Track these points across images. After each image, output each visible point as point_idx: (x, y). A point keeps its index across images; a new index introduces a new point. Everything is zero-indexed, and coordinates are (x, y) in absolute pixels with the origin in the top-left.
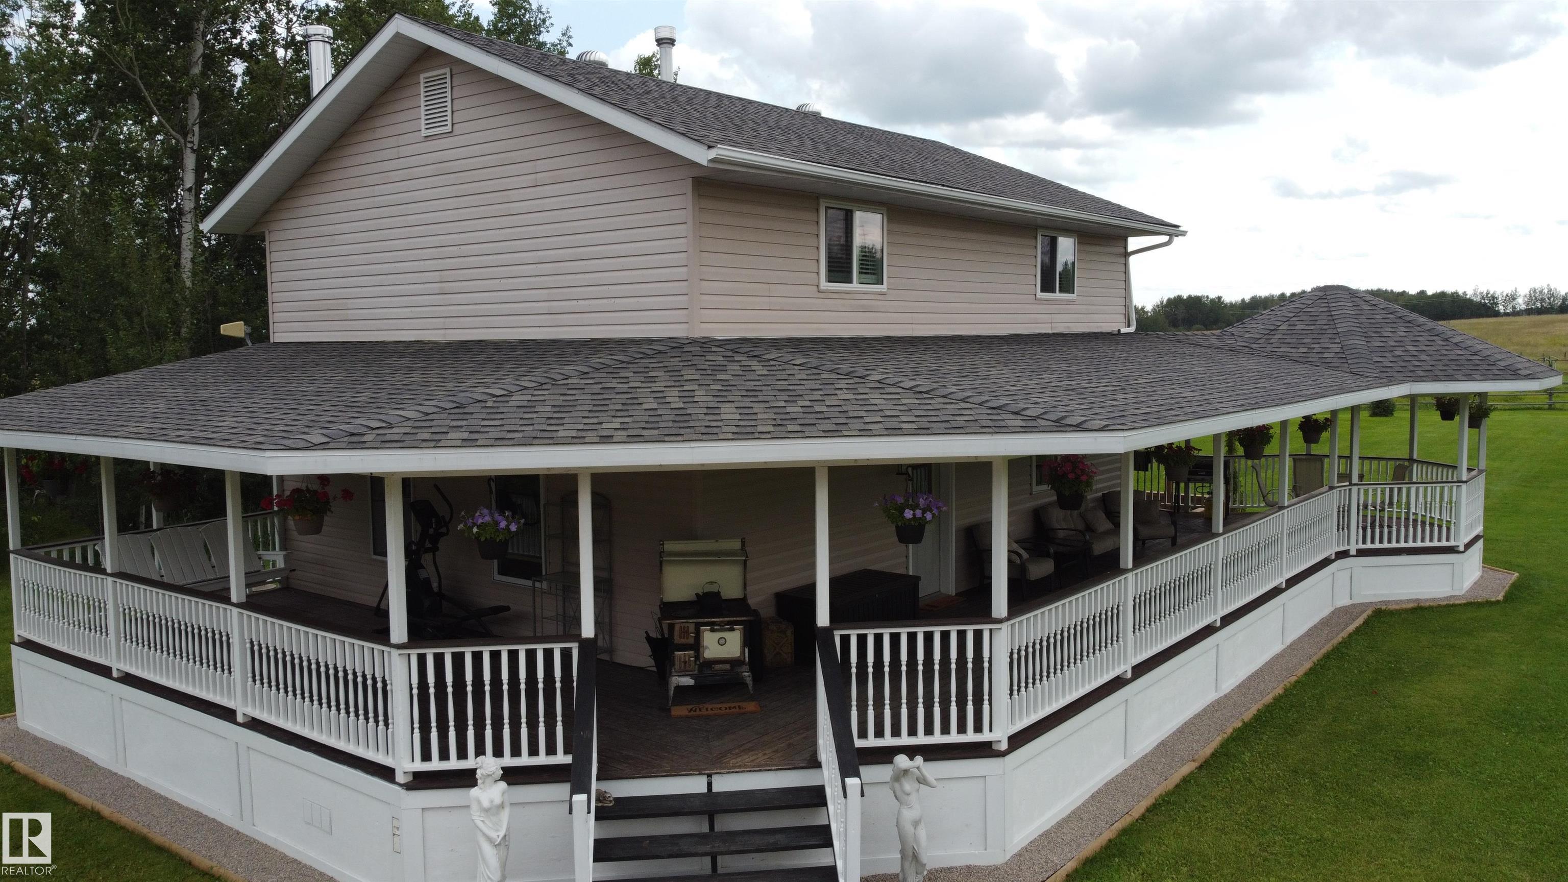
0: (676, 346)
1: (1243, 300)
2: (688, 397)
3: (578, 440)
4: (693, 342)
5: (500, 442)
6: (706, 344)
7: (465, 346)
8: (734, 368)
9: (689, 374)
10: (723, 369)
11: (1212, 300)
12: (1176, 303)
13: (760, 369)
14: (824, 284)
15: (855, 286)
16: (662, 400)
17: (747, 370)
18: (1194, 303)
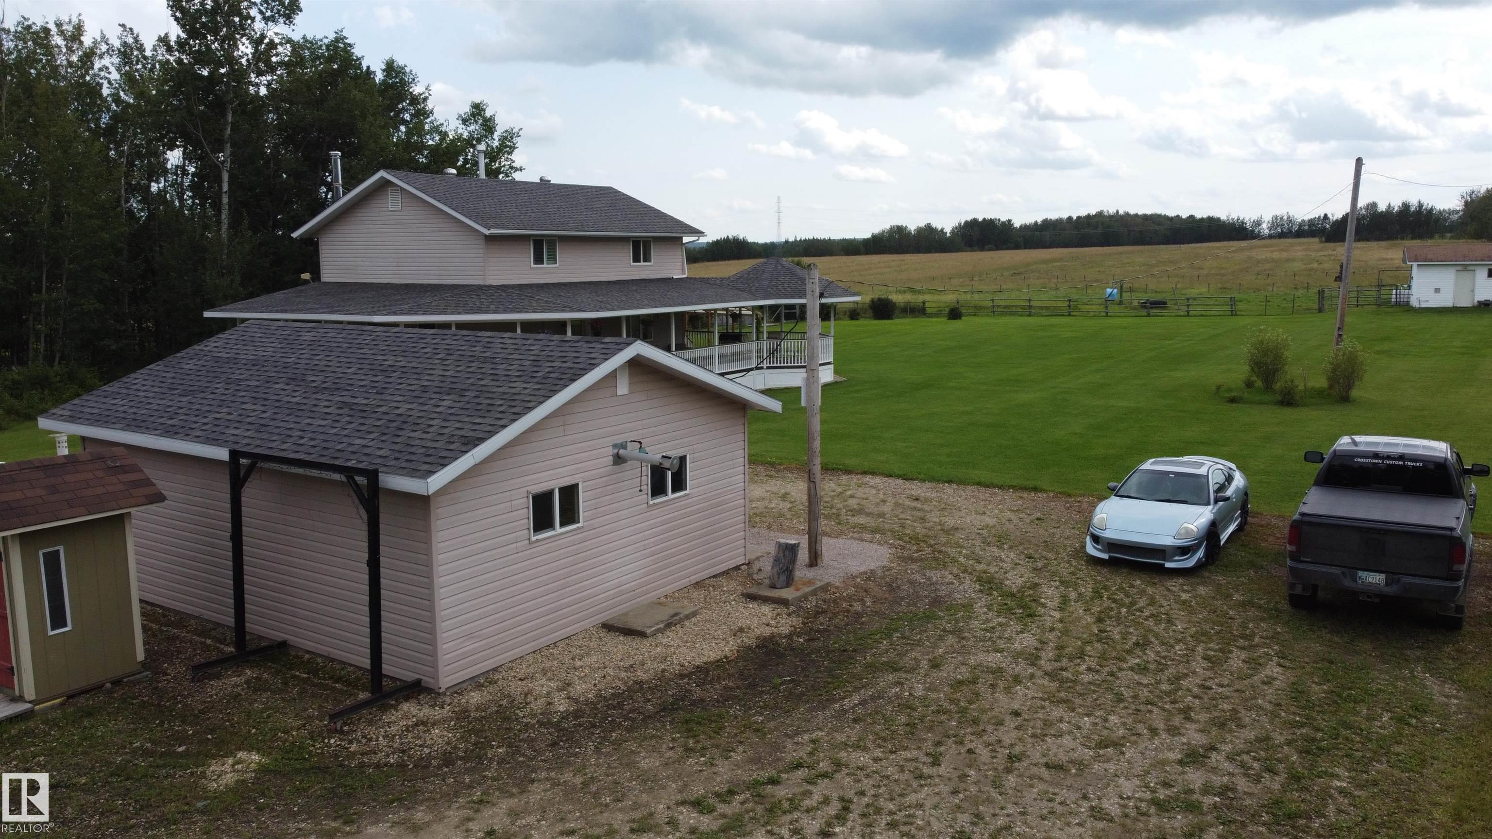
0: (480, 288)
1: (1036, 222)
2: (482, 303)
3: (452, 313)
4: (486, 286)
5: (432, 314)
6: (490, 287)
7: (407, 286)
8: (497, 295)
9: (483, 296)
10: (493, 295)
11: (1003, 223)
12: (973, 224)
13: (504, 295)
14: (533, 265)
15: (545, 265)
16: (474, 303)
17: (501, 295)
18: (989, 224)
